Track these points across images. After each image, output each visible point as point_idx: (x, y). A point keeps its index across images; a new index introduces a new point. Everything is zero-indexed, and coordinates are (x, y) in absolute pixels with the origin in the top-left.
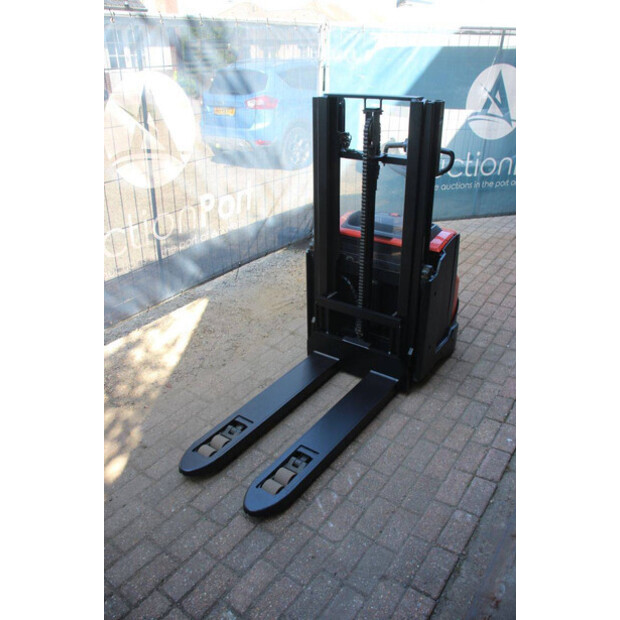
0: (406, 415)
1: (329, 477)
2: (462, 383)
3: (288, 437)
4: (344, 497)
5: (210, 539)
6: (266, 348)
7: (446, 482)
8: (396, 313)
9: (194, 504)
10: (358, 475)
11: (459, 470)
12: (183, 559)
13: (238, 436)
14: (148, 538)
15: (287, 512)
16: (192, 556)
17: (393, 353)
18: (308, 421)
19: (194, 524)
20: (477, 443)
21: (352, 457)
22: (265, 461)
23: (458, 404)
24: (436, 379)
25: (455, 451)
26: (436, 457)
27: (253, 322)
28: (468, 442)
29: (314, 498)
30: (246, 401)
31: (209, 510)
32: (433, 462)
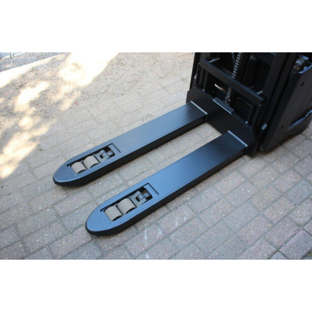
0: (244, 177)
1: (162, 214)
2: (301, 160)
3: (145, 169)
4: (167, 236)
5: (57, 240)
6: (159, 87)
7: (252, 248)
8: (261, 92)
9: (56, 207)
10: (185, 219)
11: (267, 240)
12: (32, 251)
13: (106, 161)
14: (15, 225)
15: (119, 235)
16: (38, 250)
17: (250, 123)
18: (165, 160)
19: (50, 223)
20: (292, 220)
21: (187, 201)
22: (121, 185)
23: (291, 178)
24: (280, 150)
25: (271, 222)
26: (253, 221)
27: (157, 64)
28: (285, 217)
29: (143, 229)
30: (126, 130)
31: (65, 215)
32: (248, 225)
